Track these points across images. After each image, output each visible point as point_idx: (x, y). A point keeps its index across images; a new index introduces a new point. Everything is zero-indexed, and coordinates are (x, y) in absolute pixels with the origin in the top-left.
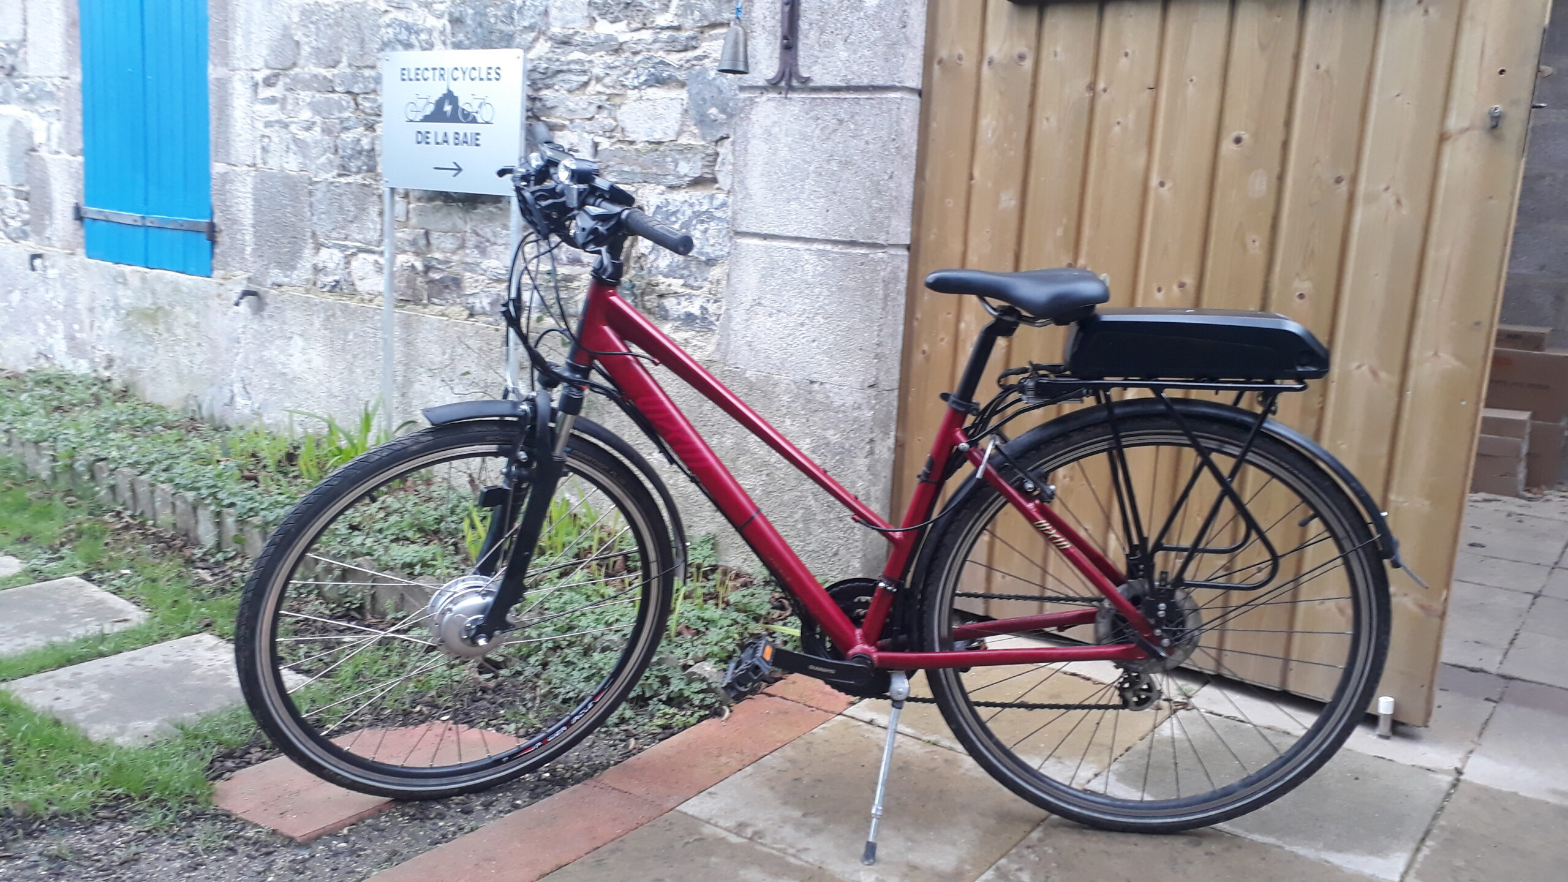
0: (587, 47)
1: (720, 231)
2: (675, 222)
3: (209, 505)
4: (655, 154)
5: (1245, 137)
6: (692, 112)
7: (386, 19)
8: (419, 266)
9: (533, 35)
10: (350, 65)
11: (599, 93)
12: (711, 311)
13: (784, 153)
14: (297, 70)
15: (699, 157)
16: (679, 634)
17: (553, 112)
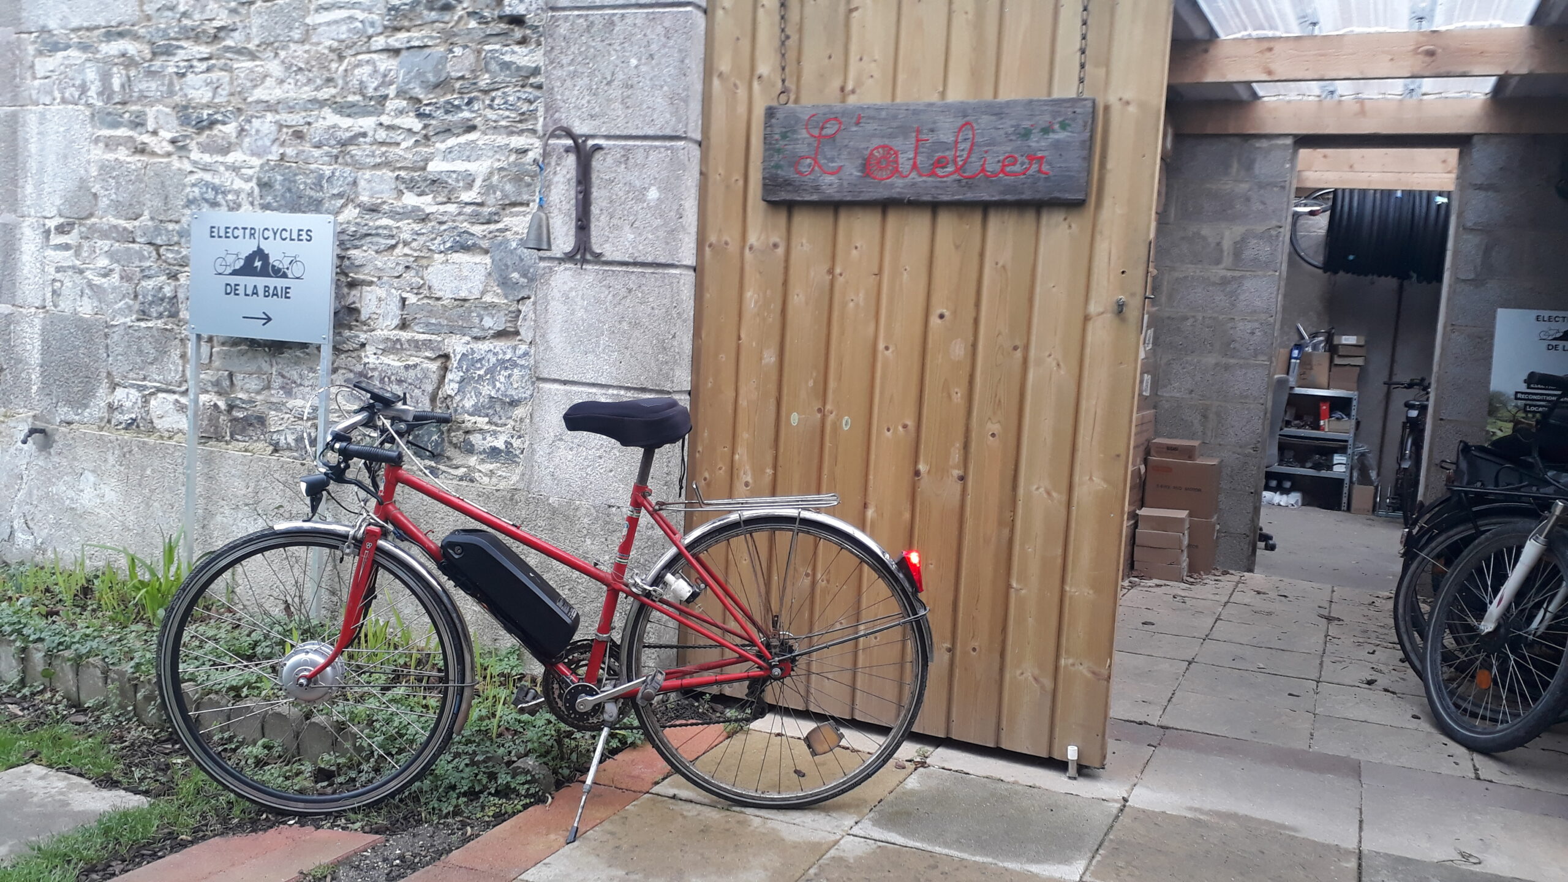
0: (394, 215)
1: (523, 376)
2: (479, 369)
3: (14, 641)
4: (461, 310)
5: (947, 313)
6: (495, 276)
7: (192, 178)
8: (222, 405)
9: (342, 201)
10: (152, 219)
11: (406, 255)
12: (515, 445)
13: (581, 313)
14: (93, 220)
15: (502, 313)
16: (500, 735)
17: (361, 269)
